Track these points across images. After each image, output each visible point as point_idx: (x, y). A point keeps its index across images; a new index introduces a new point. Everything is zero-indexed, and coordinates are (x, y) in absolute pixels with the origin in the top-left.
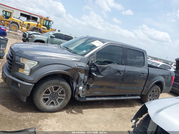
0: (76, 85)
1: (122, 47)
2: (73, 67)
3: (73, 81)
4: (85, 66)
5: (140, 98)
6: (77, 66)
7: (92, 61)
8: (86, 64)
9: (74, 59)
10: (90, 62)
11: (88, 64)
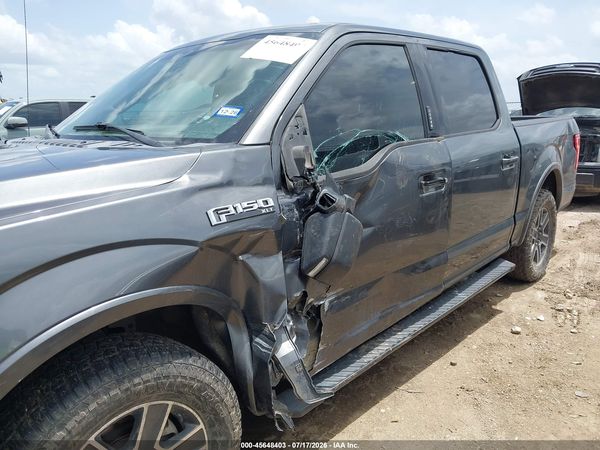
0: (251, 340)
1: (403, 46)
2: (200, 239)
3: (220, 325)
4: (271, 203)
5: (513, 265)
6: (224, 218)
7: (300, 162)
8: (272, 189)
9: (185, 181)
10: (293, 170)
11: (282, 184)
